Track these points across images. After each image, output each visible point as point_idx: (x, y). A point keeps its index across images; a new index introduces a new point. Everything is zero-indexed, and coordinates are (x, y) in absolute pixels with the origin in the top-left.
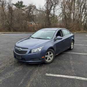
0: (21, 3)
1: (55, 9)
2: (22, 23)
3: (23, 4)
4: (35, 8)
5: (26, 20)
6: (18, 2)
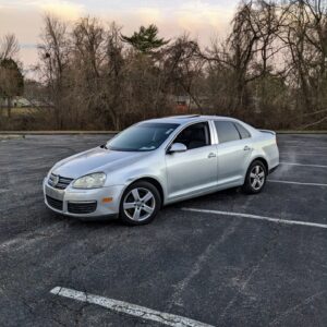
0: (152, 31)
2: (152, 102)
3: (158, 36)
6: (142, 29)
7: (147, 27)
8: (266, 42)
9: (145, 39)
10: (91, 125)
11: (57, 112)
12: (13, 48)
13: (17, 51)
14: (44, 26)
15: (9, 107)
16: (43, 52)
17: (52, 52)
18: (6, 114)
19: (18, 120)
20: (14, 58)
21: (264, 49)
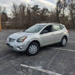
0: (37, 6)
1: (64, 10)
4: (47, 11)
5: (40, 20)
6: (35, 6)
9: (36, 8)
11: (15, 25)
12: (5, 10)
15: (4, 24)
16: (12, 11)
17: (14, 11)
19: (7, 27)
20: (5, 12)
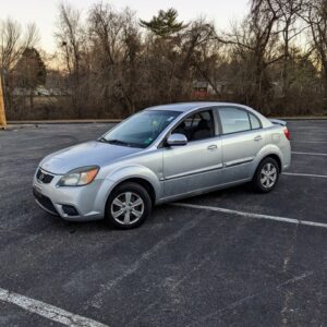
0: (171, 15)
3: (178, 20)
4: (210, 34)
6: (161, 14)
7: (166, 11)
8: (288, 22)
9: (164, 24)
10: (108, 114)
11: (74, 101)
12: (34, 38)
13: (38, 40)
14: (59, 13)
15: (32, 96)
16: (60, 40)
17: (68, 41)
18: (29, 103)
19: (40, 109)
20: (35, 47)
21: (286, 30)
